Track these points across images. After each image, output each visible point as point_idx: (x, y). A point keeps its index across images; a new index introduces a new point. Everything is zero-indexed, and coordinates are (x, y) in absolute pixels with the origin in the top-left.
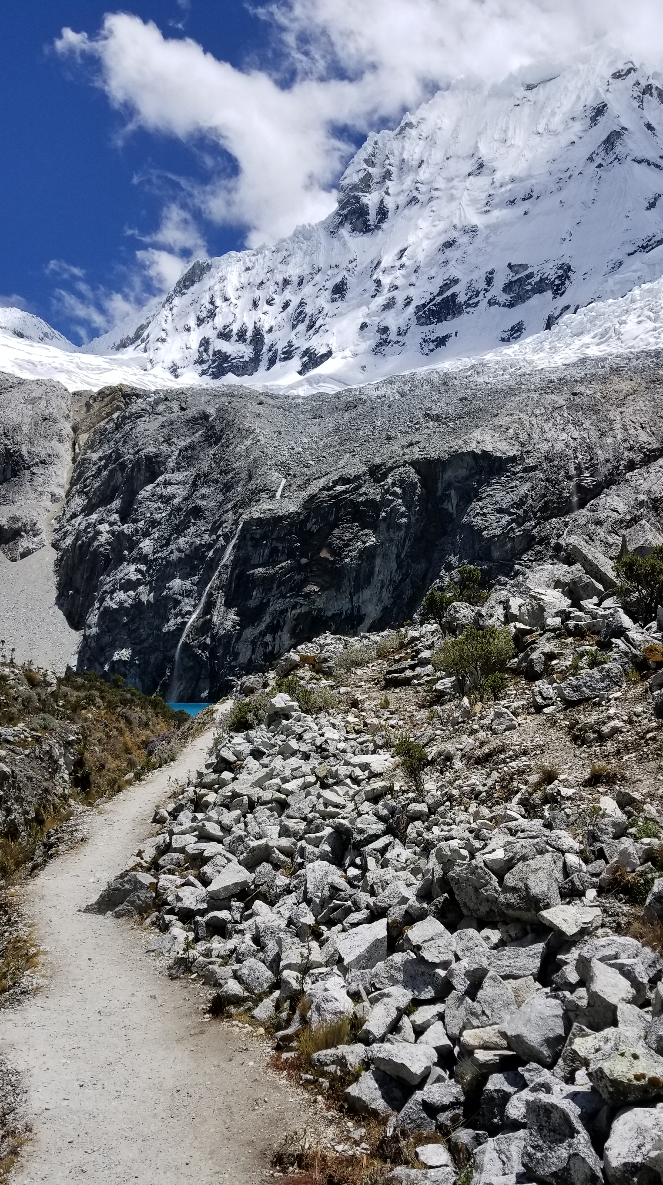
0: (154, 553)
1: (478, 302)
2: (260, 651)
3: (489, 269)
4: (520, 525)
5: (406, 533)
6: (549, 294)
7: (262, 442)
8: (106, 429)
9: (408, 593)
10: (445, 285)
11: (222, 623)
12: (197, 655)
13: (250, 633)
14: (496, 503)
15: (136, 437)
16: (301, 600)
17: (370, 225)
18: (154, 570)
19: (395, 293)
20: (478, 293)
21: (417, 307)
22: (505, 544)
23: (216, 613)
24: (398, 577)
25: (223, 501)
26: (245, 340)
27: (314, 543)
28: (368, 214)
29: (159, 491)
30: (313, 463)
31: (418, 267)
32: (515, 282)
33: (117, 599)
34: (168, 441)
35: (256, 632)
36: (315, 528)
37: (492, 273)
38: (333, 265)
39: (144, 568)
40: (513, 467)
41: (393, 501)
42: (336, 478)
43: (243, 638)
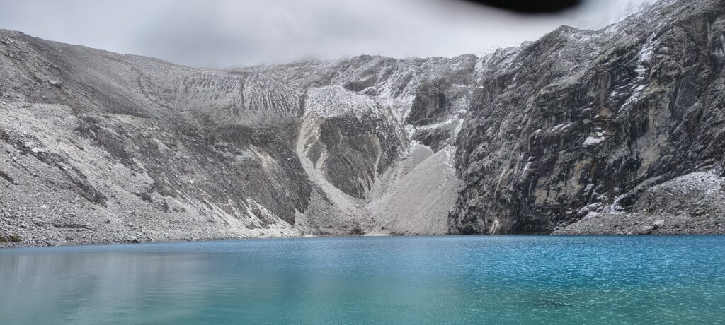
0: (492, 135)
2: (554, 194)
5: (677, 83)
11: (521, 175)
12: (505, 199)
13: (544, 180)
24: (672, 123)
39: (487, 145)
41: (661, 58)
42: (612, 53)
43: (538, 184)
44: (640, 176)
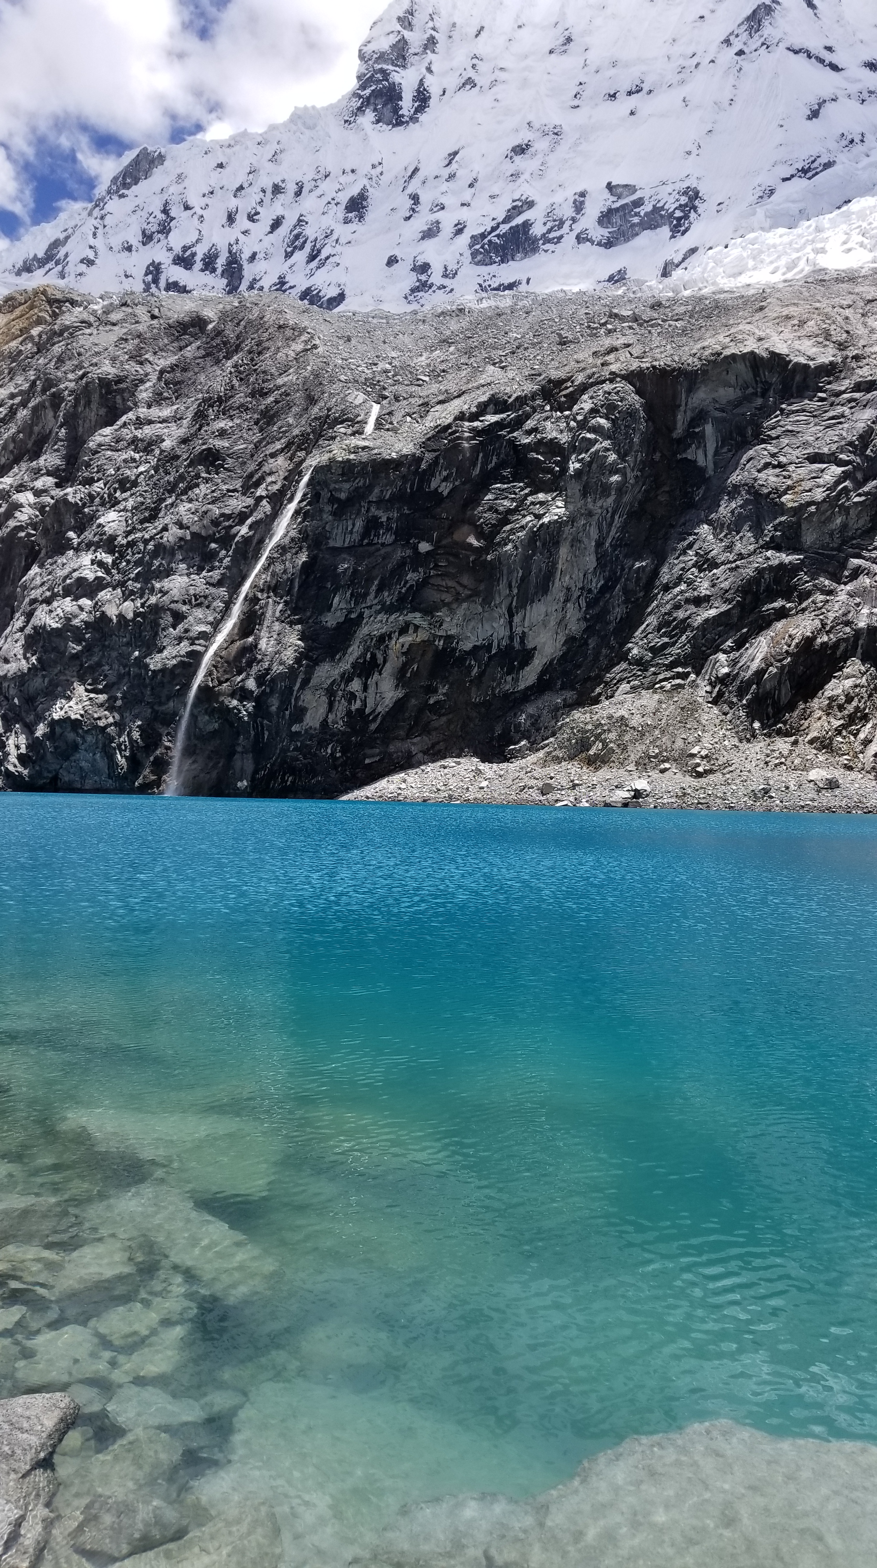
0: (128, 533)
1: (561, 237)
2: (341, 707)
3: (579, 189)
4: (859, 484)
5: (617, 501)
6: (665, 231)
7: (320, 350)
8: (20, 352)
9: (618, 612)
10: (514, 208)
11: (278, 652)
12: (229, 710)
13: (326, 673)
14: (806, 444)
15: (79, 354)
16: (416, 618)
17: (403, 116)
18: (128, 562)
19: (440, 215)
20: (561, 223)
21: (472, 237)
22: (829, 519)
23: (264, 633)
24: (596, 584)
25: (260, 442)
26: (214, 270)
27: (444, 515)
28: (401, 99)
29: (128, 434)
30: (427, 379)
31: (476, 180)
32: (617, 210)
33: (59, 611)
34: (137, 357)
35: (336, 673)
36: (445, 489)
37: (583, 194)
38: (348, 170)
39: (109, 559)
40: (829, 383)
41: (593, 442)
42: (484, 398)
43: (313, 682)
44: (522, 686)
